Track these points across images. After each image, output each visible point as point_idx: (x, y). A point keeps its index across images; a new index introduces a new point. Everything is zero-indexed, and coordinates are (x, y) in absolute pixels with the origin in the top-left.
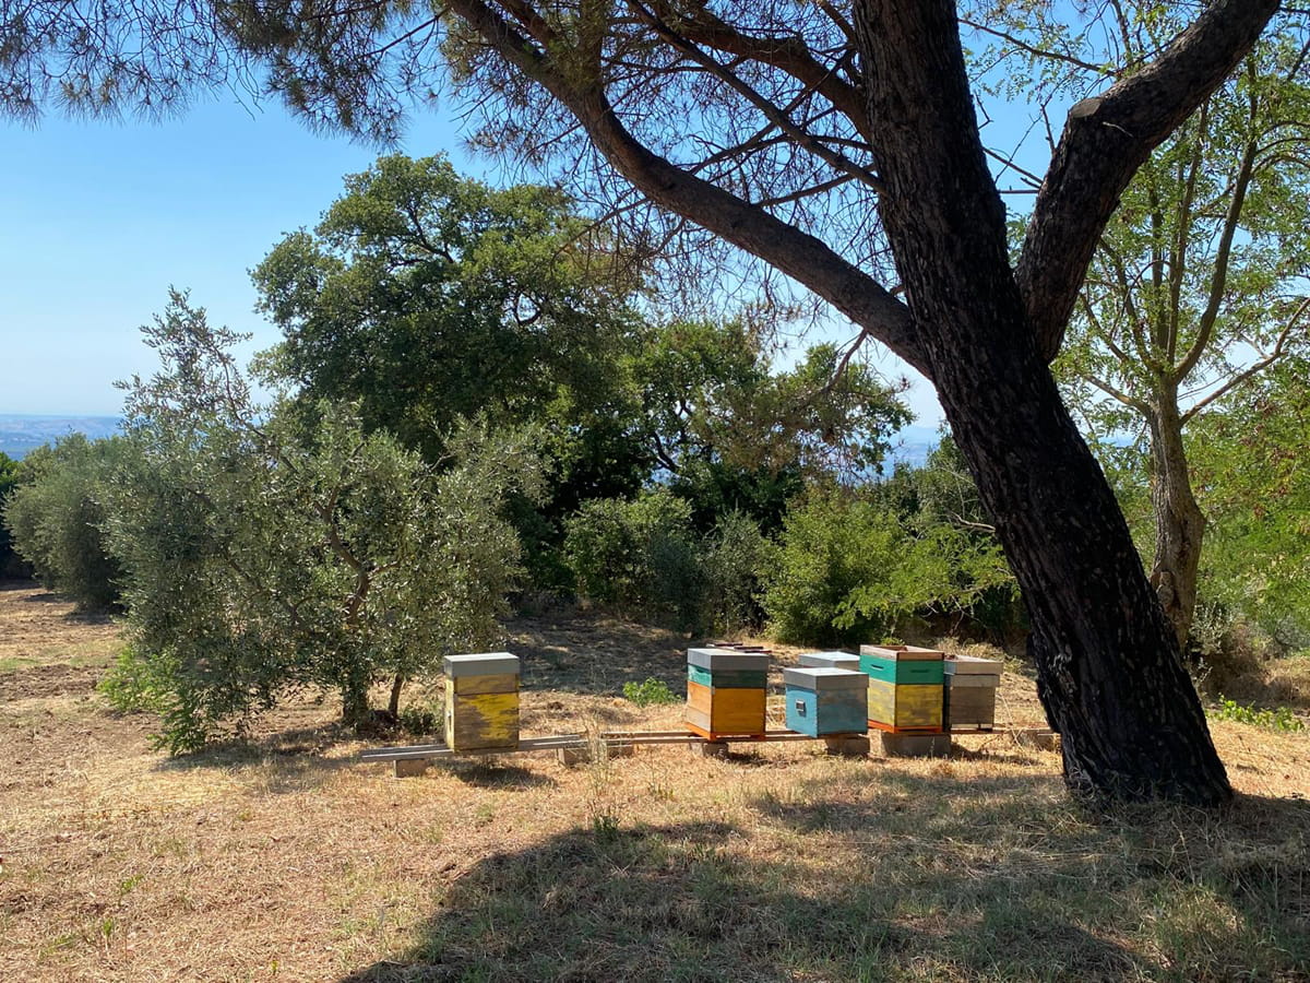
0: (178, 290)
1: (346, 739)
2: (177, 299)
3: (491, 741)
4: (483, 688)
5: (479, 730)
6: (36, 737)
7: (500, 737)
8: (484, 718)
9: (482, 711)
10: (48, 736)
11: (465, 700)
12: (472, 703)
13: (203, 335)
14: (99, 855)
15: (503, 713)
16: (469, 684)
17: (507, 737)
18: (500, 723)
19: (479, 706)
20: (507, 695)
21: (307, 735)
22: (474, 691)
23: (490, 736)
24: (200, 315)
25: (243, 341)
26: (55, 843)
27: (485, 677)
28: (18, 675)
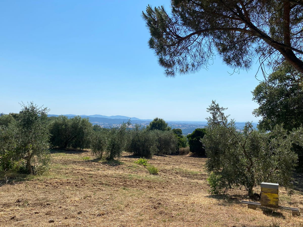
0: (213, 101)
1: (247, 198)
2: (213, 102)
3: (271, 204)
4: (268, 191)
5: (268, 201)
6: (193, 187)
7: (273, 204)
8: (269, 198)
9: (268, 197)
10: (195, 187)
11: (264, 193)
12: (266, 194)
13: (218, 109)
14: (180, 209)
15: (274, 198)
16: (265, 189)
17: (275, 204)
18: (273, 201)
19: (267, 195)
20: (275, 194)
21: (239, 196)
22: (266, 191)
23: (270, 203)
24: (218, 105)
25: (226, 110)
26: (177, 205)
27: (269, 189)
28: (197, 175)
